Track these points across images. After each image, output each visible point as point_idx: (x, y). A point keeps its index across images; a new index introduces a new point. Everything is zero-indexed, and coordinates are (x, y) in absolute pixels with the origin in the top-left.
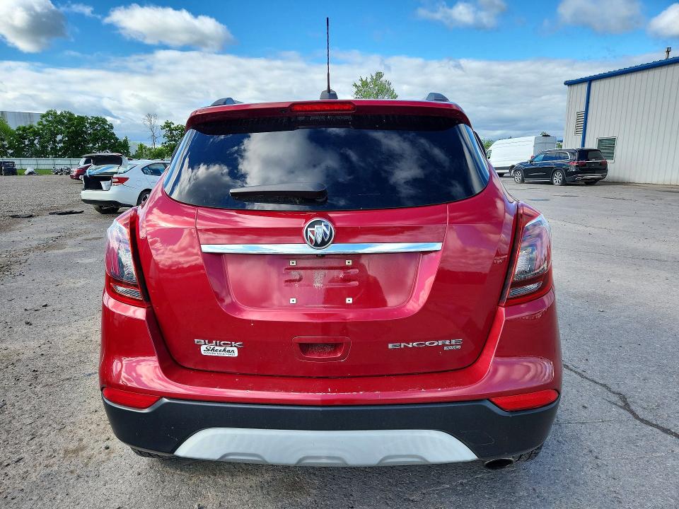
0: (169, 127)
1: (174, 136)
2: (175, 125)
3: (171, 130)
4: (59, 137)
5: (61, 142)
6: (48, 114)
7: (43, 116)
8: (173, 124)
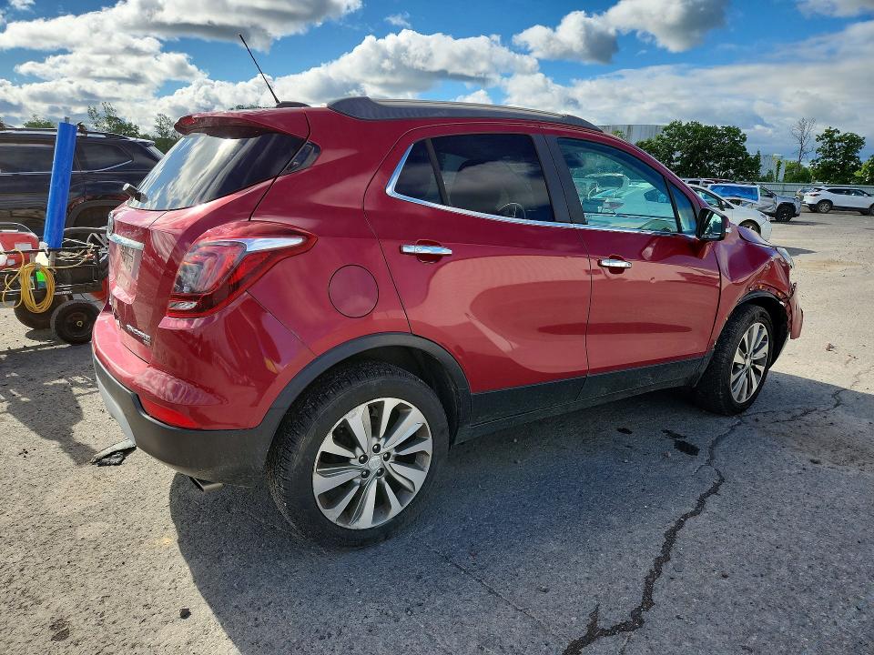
0: (831, 136)
1: (835, 150)
2: (842, 134)
3: (832, 141)
4: (678, 154)
5: (678, 159)
6: (672, 126)
7: (665, 129)
8: (839, 132)
